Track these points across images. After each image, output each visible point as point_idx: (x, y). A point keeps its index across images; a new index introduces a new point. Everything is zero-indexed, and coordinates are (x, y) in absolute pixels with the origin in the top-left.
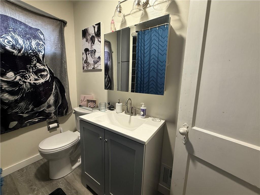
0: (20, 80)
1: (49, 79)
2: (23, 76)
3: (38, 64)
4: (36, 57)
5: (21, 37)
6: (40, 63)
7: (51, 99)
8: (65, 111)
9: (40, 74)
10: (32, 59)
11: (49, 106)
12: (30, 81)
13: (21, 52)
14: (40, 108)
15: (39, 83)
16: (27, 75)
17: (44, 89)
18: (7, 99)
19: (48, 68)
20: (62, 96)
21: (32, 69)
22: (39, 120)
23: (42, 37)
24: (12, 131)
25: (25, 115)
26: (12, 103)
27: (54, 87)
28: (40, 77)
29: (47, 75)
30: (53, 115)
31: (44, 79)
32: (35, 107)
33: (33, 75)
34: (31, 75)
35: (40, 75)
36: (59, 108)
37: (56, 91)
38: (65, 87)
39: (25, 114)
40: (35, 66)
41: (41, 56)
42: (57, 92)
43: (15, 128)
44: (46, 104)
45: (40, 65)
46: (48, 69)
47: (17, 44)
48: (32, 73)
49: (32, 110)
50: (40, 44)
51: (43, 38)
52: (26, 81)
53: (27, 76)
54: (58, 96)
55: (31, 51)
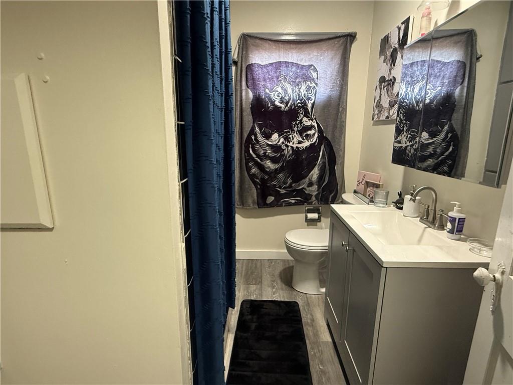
0: (283, 143)
1: (316, 142)
2: (287, 139)
3: (305, 119)
4: (304, 108)
5: (291, 85)
6: (307, 117)
7: (315, 173)
8: (331, 196)
9: (306, 133)
10: (298, 113)
11: (311, 184)
12: (293, 144)
13: (289, 106)
14: (299, 185)
15: (302, 147)
16: (291, 136)
17: (308, 156)
18: (269, 167)
19: (317, 123)
20: (330, 169)
21: (298, 127)
22: (295, 202)
23: (314, 75)
24: (268, 207)
25: (283, 191)
26: (272, 172)
27: (321, 154)
28: (304, 138)
29: (314, 134)
30: (314, 198)
31: (309, 141)
32: (293, 182)
33: (296, 136)
34: (295, 136)
35: (306, 135)
36: (323, 190)
37: (322, 160)
38: (336, 155)
39: (283, 189)
40: (301, 122)
41: (309, 106)
42: (324, 163)
43: (271, 205)
44: (307, 180)
45: (308, 120)
46: (316, 125)
47: (285, 96)
48: (297, 133)
49: (290, 186)
50: (311, 87)
51: (316, 77)
52: (288, 144)
53: (290, 138)
54: (325, 170)
55: (299, 101)
